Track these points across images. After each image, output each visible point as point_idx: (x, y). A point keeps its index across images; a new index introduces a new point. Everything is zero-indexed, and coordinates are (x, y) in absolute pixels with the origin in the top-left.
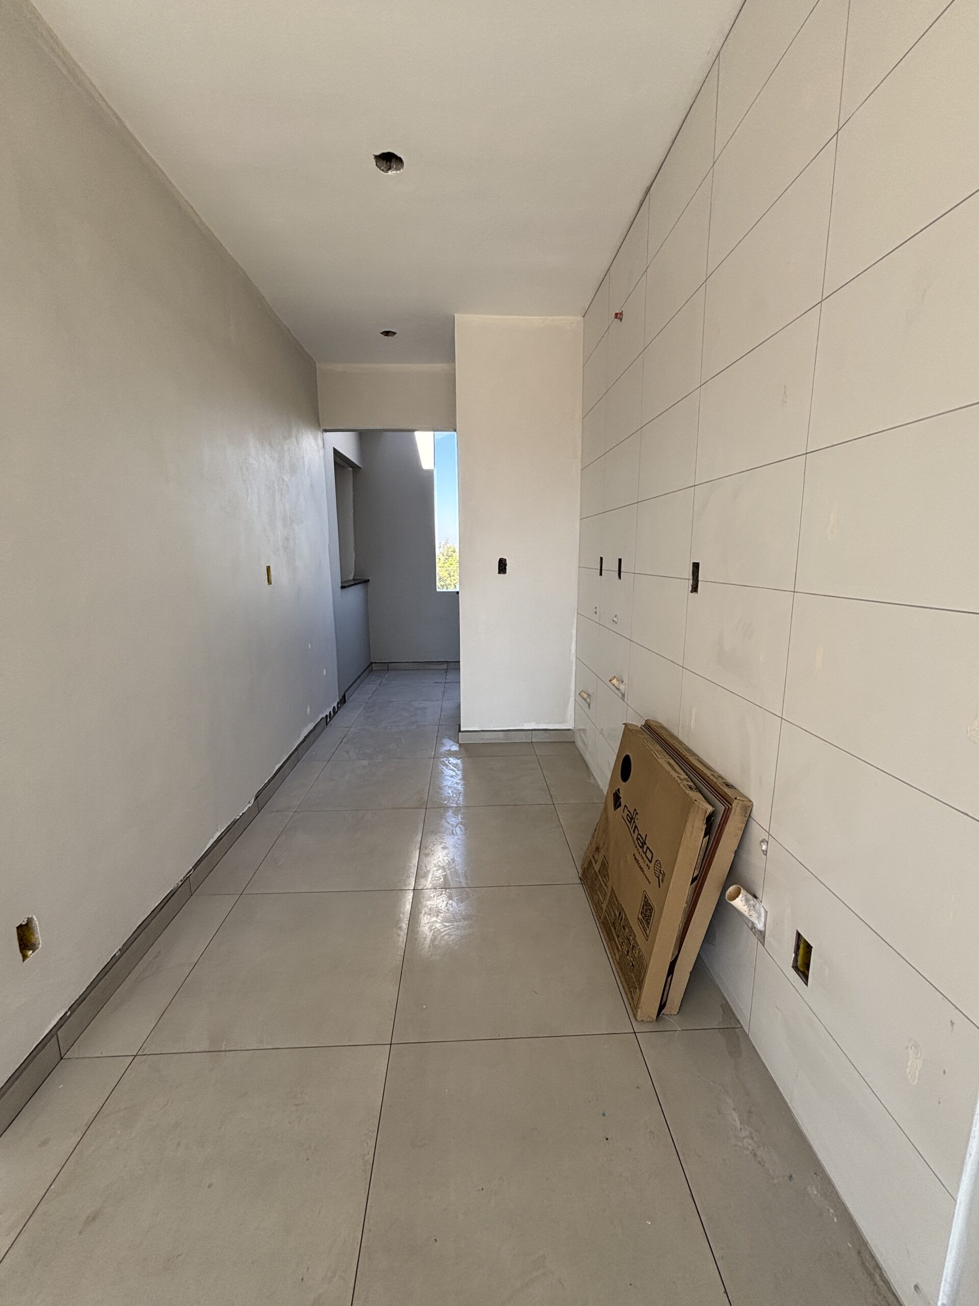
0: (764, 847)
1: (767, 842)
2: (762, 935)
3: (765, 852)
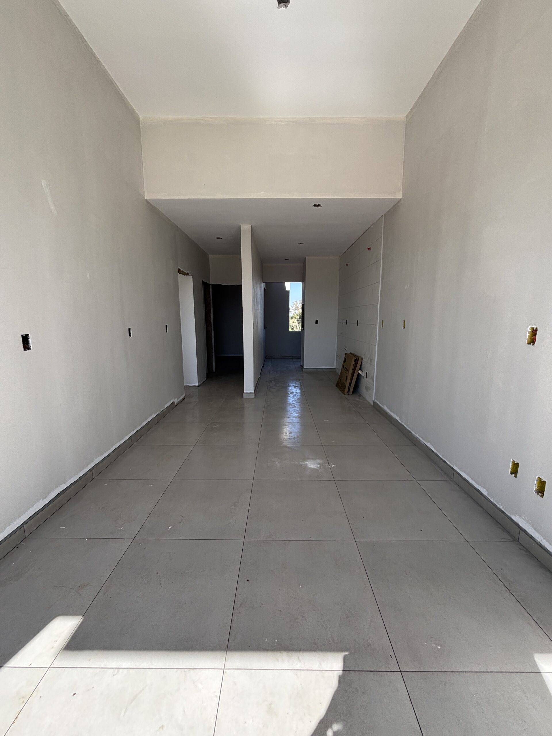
2: (363, 377)
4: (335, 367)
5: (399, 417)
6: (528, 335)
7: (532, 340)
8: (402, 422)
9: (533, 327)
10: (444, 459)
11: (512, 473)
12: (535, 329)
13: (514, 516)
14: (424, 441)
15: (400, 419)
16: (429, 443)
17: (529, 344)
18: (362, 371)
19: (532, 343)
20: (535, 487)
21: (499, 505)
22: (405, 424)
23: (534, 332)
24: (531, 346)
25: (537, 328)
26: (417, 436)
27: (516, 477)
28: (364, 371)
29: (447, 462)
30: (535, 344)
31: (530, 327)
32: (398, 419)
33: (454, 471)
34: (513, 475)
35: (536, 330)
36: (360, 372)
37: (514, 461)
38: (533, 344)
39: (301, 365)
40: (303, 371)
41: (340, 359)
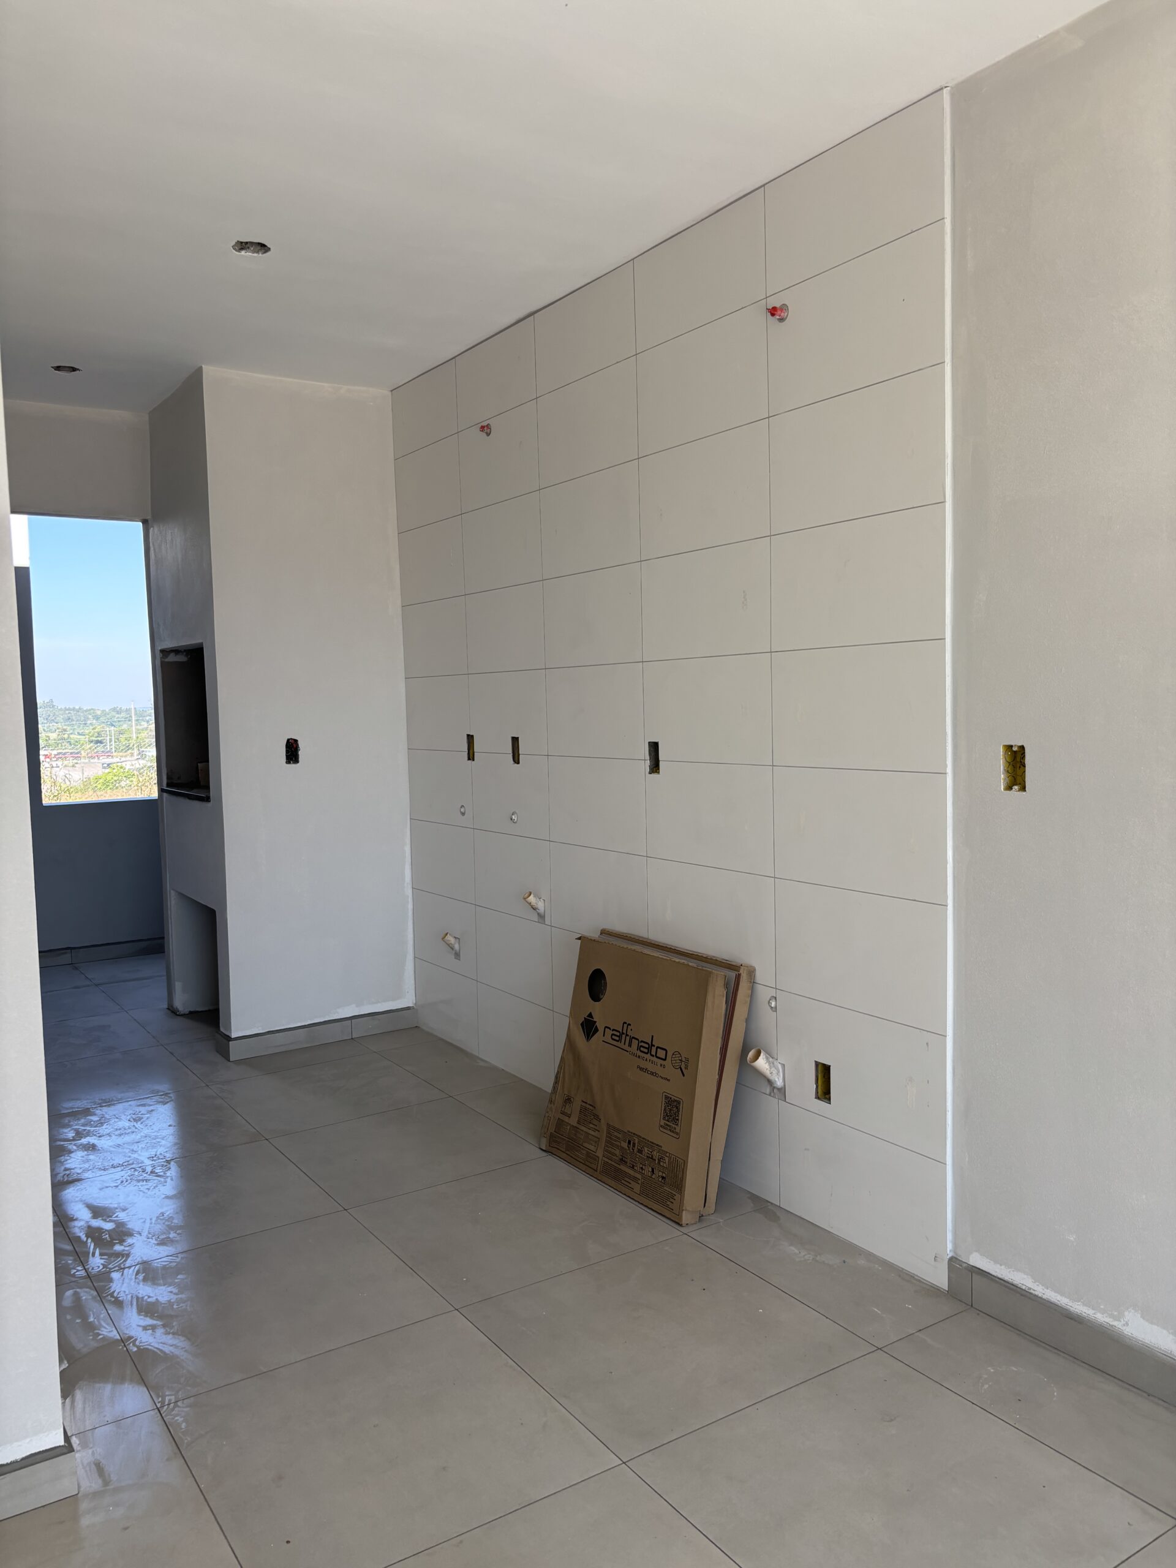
0: (773, 1004)
1: (776, 998)
2: (782, 1091)
3: (775, 1009)
4: (407, 1000)
18: (774, 1057)
28: (785, 1054)
36: (752, 1057)
39: (173, 1011)
40: (225, 1053)
41: (457, 955)
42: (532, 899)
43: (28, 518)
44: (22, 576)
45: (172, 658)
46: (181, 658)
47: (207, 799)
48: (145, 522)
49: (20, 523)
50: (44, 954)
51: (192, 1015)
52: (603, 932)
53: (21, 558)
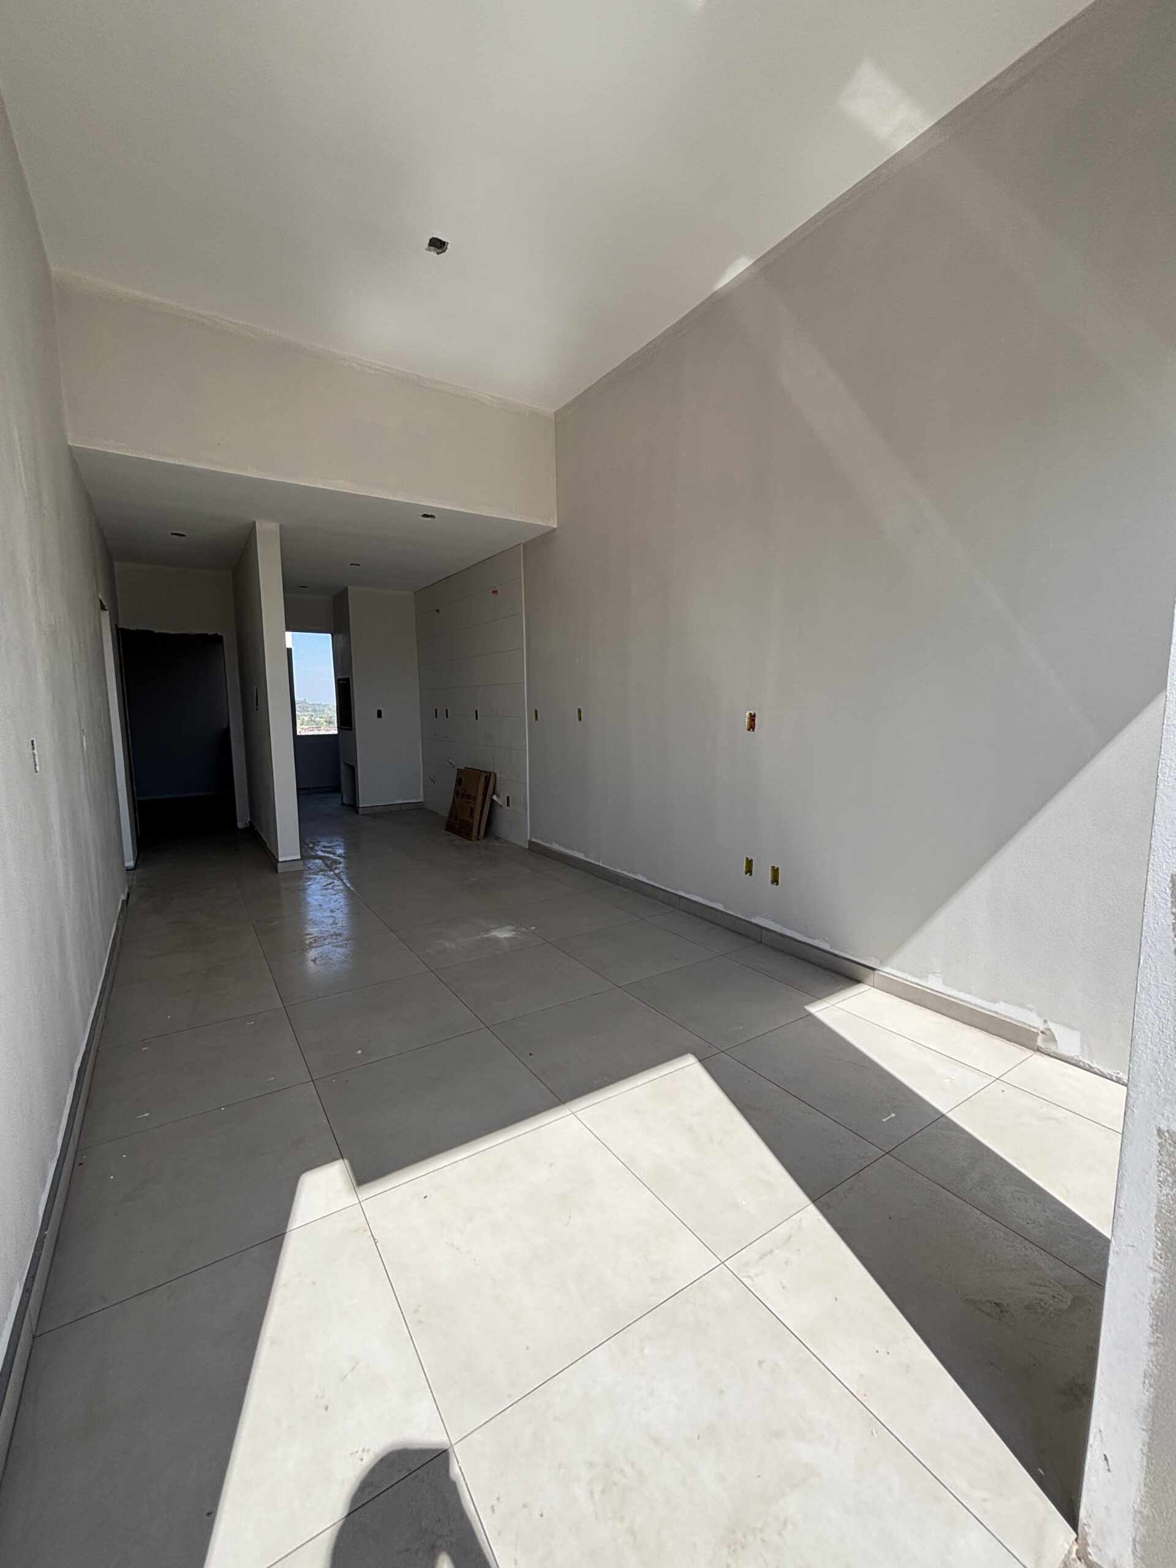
1: (500, 780)
2: (499, 804)
3: (499, 784)
4: (421, 799)
5: (584, 853)
6: (747, 720)
7: (752, 727)
8: (590, 858)
9: (751, 712)
10: (663, 888)
11: (746, 873)
12: (753, 714)
13: (753, 919)
14: (630, 875)
15: (586, 856)
16: (639, 875)
17: (749, 730)
18: (498, 796)
19: (751, 730)
20: (770, 877)
21: (737, 913)
22: (595, 860)
23: (752, 717)
24: (751, 732)
25: (754, 714)
26: (619, 871)
27: (751, 875)
28: (501, 795)
29: (668, 889)
30: (755, 730)
31: (748, 713)
32: (581, 856)
33: (681, 897)
34: (748, 874)
35: (754, 716)
36: (495, 797)
37: (748, 859)
38: (753, 730)
39: (343, 804)
40: (357, 813)
41: (434, 782)
42: (450, 760)
43: (292, 635)
44: (289, 651)
45: (341, 682)
46: (345, 682)
47: (351, 729)
48: (332, 634)
49: (289, 635)
50: (299, 790)
51: (349, 805)
52: (466, 768)
53: (289, 645)
